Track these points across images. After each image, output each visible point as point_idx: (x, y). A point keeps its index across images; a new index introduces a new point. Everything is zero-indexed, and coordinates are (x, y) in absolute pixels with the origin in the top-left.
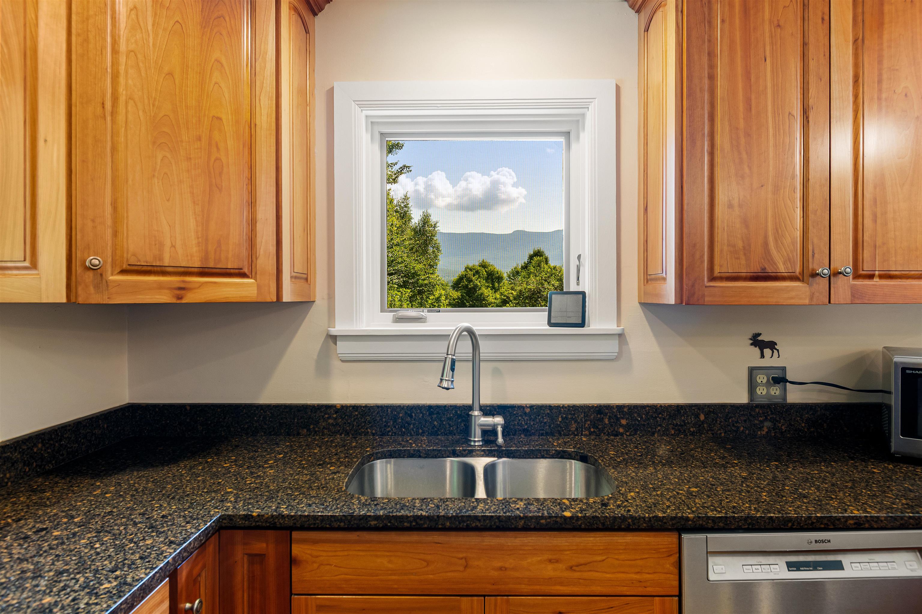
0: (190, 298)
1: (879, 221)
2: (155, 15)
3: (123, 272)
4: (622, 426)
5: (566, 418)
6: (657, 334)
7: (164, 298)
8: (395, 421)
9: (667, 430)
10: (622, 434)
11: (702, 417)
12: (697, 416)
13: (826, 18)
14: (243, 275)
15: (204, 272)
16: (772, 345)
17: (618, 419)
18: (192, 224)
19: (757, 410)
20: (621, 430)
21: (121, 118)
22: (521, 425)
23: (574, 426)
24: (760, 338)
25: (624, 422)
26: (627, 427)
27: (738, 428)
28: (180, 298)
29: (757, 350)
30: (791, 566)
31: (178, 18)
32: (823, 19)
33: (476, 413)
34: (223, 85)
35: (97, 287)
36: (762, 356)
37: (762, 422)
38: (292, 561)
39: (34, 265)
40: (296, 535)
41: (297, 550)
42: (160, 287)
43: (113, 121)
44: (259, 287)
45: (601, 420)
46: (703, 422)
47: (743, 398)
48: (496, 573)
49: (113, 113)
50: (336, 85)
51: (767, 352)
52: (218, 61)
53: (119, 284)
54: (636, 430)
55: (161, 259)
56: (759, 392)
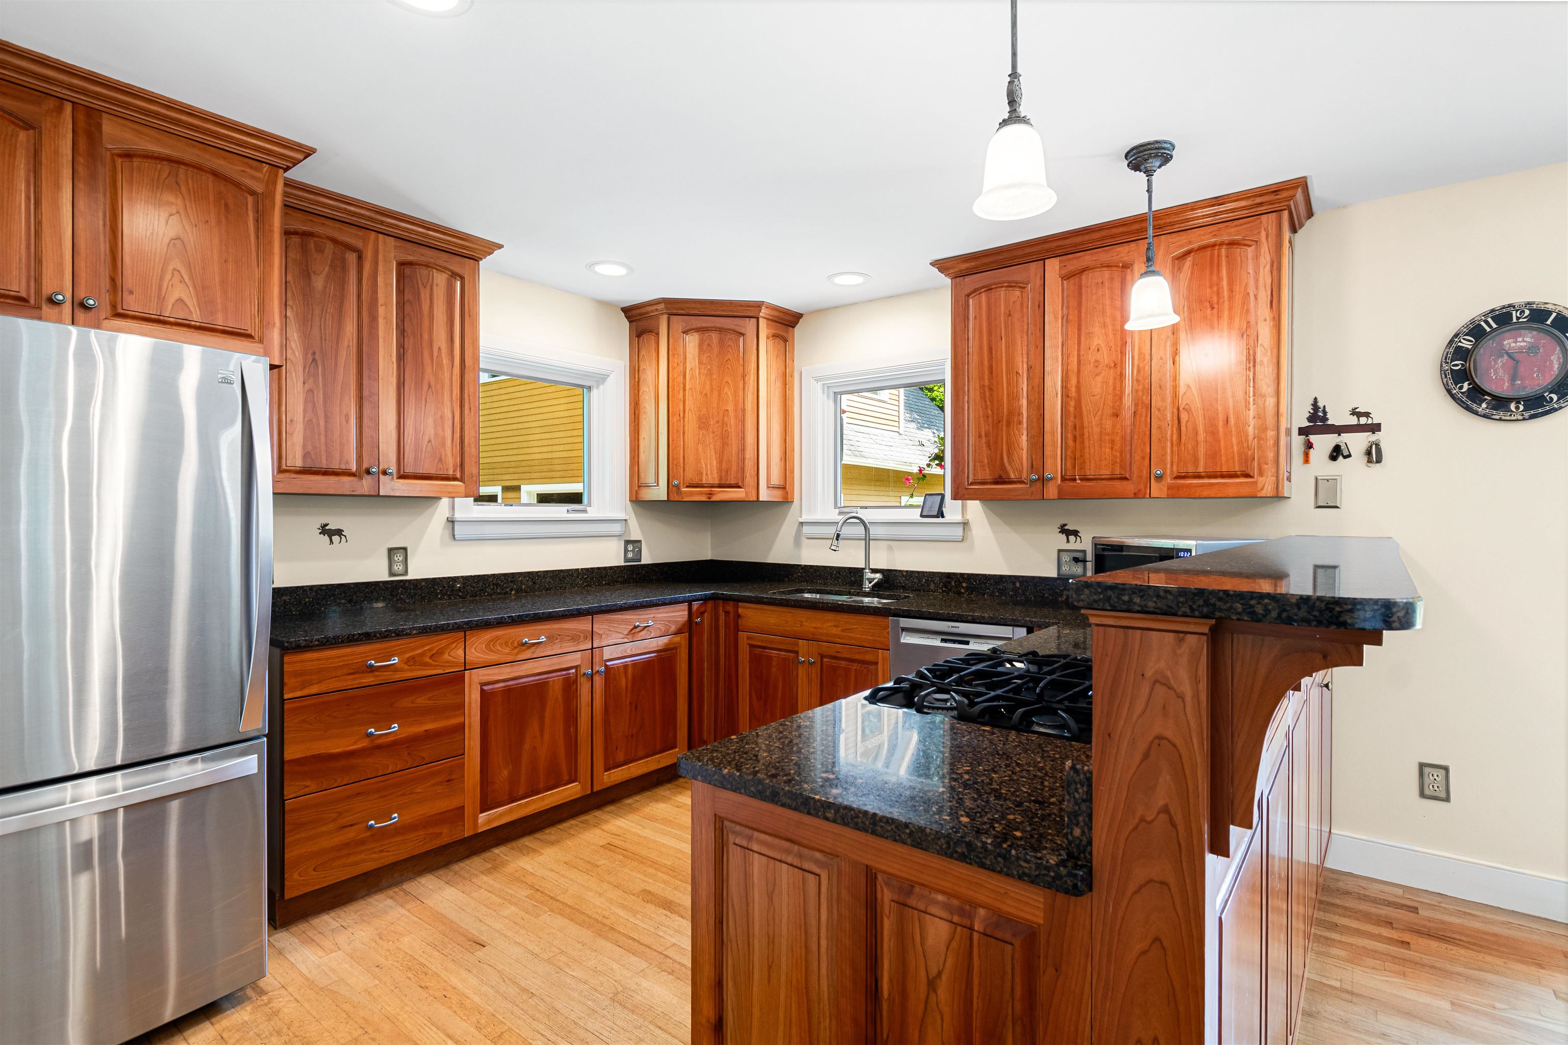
0: (715, 498)
1: (1078, 441)
2: (700, 369)
3: (687, 487)
4: (963, 587)
5: (928, 580)
6: (991, 524)
7: (704, 498)
8: (831, 576)
9: (993, 592)
10: (963, 593)
11: (1018, 585)
12: (1014, 584)
13: (1042, 305)
14: (739, 487)
15: (720, 486)
16: (1075, 533)
17: (961, 583)
18: (715, 463)
19: (1058, 582)
20: (963, 591)
21: (686, 419)
22: (901, 583)
23: (932, 586)
24: (1066, 528)
25: (964, 585)
26: (967, 589)
27: (1044, 594)
28: (709, 498)
29: (1064, 536)
30: (943, 640)
31: (709, 367)
32: (1039, 306)
33: (867, 571)
34: (729, 393)
35: (677, 493)
36: (1068, 541)
37: (1062, 591)
38: (739, 616)
39: (658, 485)
40: (740, 604)
41: (740, 611)
42: (701, 493)
43: (684, 421)
44: (746, 493)
45: (950, 583)
46: (1018, 588)
47: (1053, 574)
48: (812, 630)
49: (684, 417)
50: (803, 369)
51: (1072, 538)
52: (727, 382)
53: (685, 492)
54: (972, 591)
55: (702, 480)
56: (1064, 569)
